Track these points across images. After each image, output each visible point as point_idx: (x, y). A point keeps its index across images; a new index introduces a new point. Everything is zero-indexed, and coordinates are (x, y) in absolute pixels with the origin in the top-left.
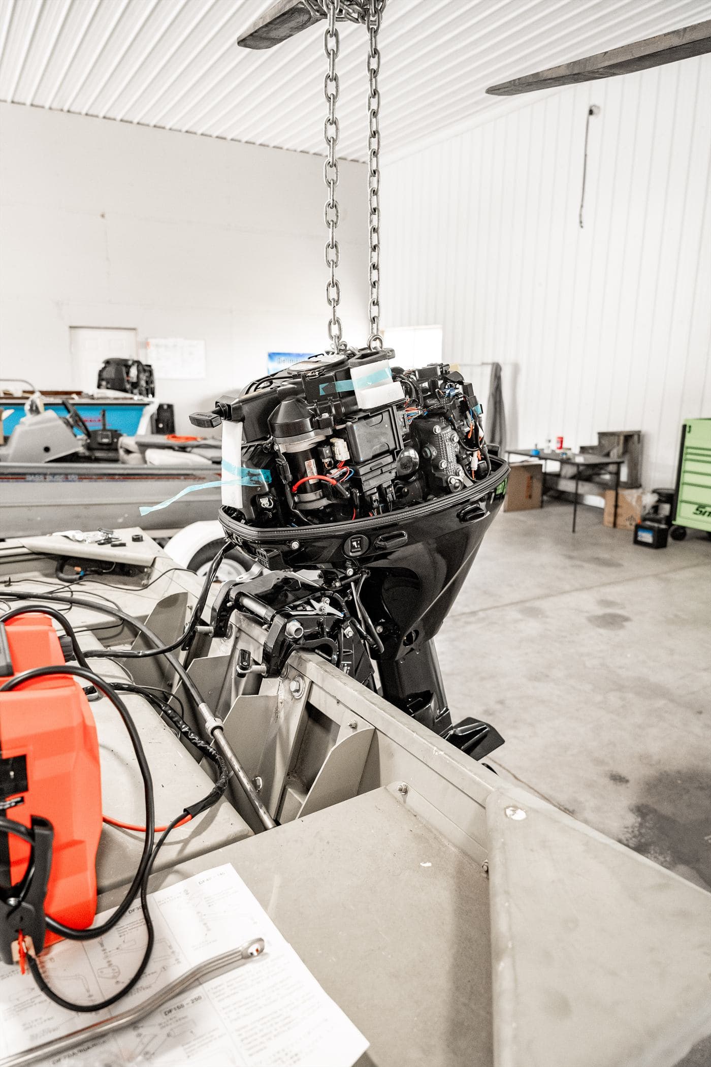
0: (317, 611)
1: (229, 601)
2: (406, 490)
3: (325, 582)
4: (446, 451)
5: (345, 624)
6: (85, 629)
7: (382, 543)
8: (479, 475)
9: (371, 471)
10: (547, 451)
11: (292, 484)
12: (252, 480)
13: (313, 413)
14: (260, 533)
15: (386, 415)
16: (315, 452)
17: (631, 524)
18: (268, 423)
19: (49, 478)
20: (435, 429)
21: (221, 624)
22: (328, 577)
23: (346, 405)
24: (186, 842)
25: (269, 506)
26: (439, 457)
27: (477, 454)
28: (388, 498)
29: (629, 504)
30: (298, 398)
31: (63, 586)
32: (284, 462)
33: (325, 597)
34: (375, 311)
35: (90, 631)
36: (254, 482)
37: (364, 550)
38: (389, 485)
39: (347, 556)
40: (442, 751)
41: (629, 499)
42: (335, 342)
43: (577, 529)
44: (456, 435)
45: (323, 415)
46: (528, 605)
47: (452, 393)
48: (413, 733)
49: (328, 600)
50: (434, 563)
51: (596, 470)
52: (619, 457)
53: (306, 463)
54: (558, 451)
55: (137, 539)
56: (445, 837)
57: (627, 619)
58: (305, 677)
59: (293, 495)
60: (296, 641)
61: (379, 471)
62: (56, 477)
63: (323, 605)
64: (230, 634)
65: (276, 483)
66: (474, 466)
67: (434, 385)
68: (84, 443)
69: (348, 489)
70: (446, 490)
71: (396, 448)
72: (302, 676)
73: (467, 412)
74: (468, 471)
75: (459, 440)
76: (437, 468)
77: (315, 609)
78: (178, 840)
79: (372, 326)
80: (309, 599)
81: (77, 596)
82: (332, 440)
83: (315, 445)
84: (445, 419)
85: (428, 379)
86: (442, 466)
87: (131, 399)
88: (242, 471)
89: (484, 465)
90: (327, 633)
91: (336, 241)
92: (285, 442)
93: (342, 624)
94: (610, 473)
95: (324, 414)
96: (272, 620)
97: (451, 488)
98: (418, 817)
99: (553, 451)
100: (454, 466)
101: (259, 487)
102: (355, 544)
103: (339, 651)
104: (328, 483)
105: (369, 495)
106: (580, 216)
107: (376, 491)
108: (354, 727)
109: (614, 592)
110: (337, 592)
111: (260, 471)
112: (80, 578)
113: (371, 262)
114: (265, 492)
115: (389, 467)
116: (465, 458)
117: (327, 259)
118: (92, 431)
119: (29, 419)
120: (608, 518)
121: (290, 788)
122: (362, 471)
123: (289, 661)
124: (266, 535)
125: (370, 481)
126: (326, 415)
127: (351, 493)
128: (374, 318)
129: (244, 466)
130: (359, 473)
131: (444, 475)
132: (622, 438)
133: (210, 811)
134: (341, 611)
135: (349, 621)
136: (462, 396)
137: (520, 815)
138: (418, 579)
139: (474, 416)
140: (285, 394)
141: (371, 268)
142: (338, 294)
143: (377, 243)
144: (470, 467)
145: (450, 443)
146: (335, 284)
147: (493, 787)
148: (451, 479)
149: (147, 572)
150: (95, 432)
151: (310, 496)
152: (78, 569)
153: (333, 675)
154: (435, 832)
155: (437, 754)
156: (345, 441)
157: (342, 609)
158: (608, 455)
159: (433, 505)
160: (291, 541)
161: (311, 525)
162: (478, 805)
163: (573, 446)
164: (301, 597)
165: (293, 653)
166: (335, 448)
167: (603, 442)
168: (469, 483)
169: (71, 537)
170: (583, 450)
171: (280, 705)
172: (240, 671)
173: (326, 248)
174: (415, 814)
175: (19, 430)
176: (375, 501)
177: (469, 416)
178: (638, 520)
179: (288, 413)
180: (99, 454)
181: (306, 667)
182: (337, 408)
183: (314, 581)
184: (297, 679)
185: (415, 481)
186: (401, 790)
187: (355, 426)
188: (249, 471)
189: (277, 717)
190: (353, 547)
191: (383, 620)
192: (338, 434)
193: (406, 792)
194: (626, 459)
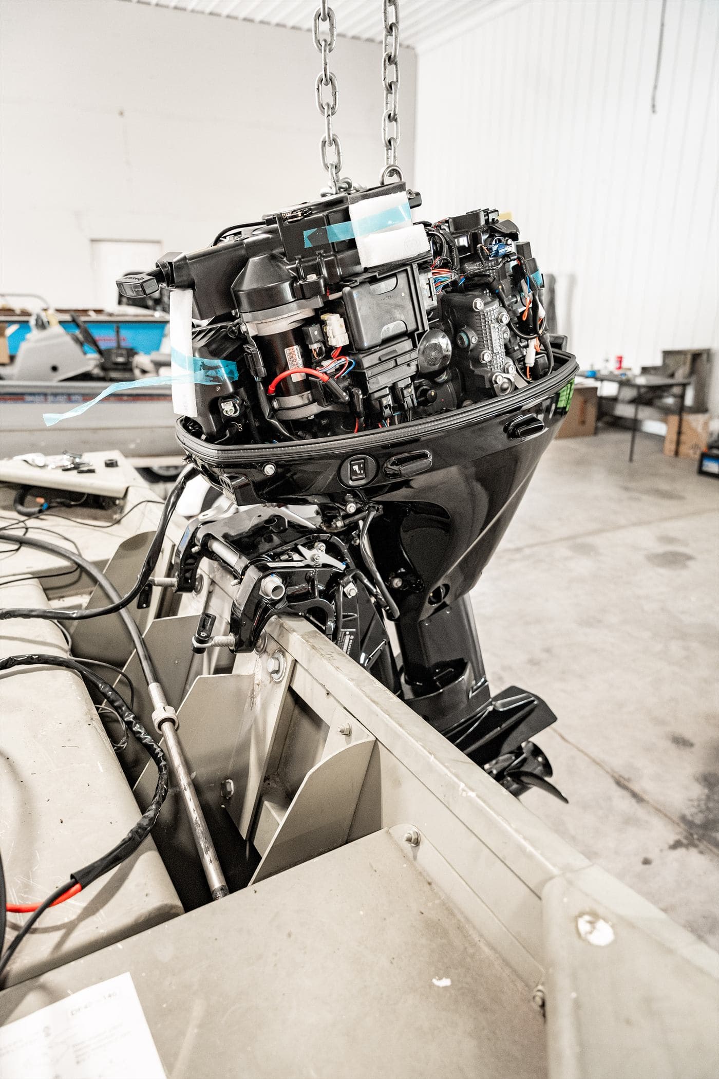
0: (309, 562)
1: (195, 545)
2: (433, 394)
3: (324, 521)
4: (491, 336)
5: (346, 579)
6: (30, 576)
7: (395, 467)
8: (536, 374)
9: (381, 362)
10: (604, 372)
11: (266, 381)
12: (208, 376)
13: (295, 274)
14: (220, 452)
15: (402, 278)
16: (299, 335)
17: (695, 453)
18: (232, 293)
19: (50, 398)
20: (476, 303)
21: (188, 575)
22: (327, 513)
23: (342, 264)
24: (70, 928)
25: (234, 413)
26: (481, 344)
27: (534, 343)
28: (405, 404)
29: (694, 431)
30: (273, 254)
31: (17, 522)
32: (253, 348)
33: (319, 541)
34: (391, 130)
35: (36, 580)
36: (212, 379)
37: (371, 478)
38: (408, 385)
39: (346, 486)
40: (473, 790)
41: (694, 424)
42: (332, 174)
43: (635, 457)
44: (505, 313)
45: (308, 276)
46: (579, 541)
47: (502, 251)
48: (430, 756)
49: (323, 546)
50: (472, 494)
51: (658, 393)
52: (685, 378)
53: (287, 351)
54: (617, 372)
55: (111, 464)
56: (474, 927)
57: (689, 558)
58: (287, 654)
59: (270, 399)
60: (274, 603)
61: (392, 363)
62: (59, 398)
63: (317, 553)
64: (199, 588)
65: (244, 381)
66: (530, 361)
67: (475, 239)
68: (98, 362)
69: (346, 389)
70: (489, 392)
71: (417, 329)
72: (283, 651)
73: (523, 281)
74: (521, 369)
75: (509, 322)
76: (477, 362)
77: (306, 559)
78: (59, 923)
79: (387, 154)
80: (296, 545)
81: (32, 535)
82: (324, 317)
83: (299, 325)
84: (490, 292)
85: (467, 232)
86: (485, 358)
87: (152, 316)
88: (195, 363)
89: (543, 360)
90: (320, 592)
91: (329, 8)
92: (255, 319)
93: (340, 580)
94: (675, 396)
95: (310, 275)
96: (243, 574)
97: (497, 391)
98: (433, 885)
99: (611, 372)
100: (502, 359)
101: (219, 385)
102: (356, 468)
103: (337, 617)
104: (318, 380)
105: (378, 398)
106: (653, 99)
107: (388, 392)
108: (348, 734)
109: (675, 528)
110: (338, 535)
111: (218, 362)
112: (40, 511)
113: (385, 52)
114: (228, 393)
115: (407, 358)
116: (517, 350)
117: (316, 38)
118: (105, 350)
119: (34, 335)
120: (670, 447)
121: (267, 800)
122: (367, 361)
123: (267, 629)
124: (230, 455)
125: (379, 377)
126: (312, 278)
127: (351, 395)
128: (390, 142)
129: (197, 355)
130: (363, 367)
131: (488, 372)
132: (689, 357)
133: (120, 869)
134: (342, 560)
135: (351, 576)
136: (516, 257)
137: (603, 935)
138: (448, 517)
139: (532, 287)
140: (255, 248)
141: (385, 61)
142: (335, 95)
143: (394, 21)
144: (525, 364)
145: (496, 326)
146: (329, 80)
147: (554, 865)
148: (496, 376)
149: (119, 504)
150: (109, 351)
151: (294, 400)
152: (41, 500)
153: (322, 654)
154: (460, 917)
155: (464, 794)
156: (341, 317)
157: (344, 558)
158: (672, 376)
159: (470, 413)
160: (263, 463)
161: (293, 440)
162: (528, 890)
163: (633, 366)
164: (288, 541)
165: (273, 618)
166: (328, 327)
167: (667, 361)
168: (521, 384)
169: (30, 462)
170: (645, 370)
171: (256, 686)
172: (196, 645)
173: (315, 20)
174: (430, 881)
175: (24, 347)
176: (386, 407)
177: (525, 287)
178: (704, 448)
179: (258, 277)
180: (113, 375)
181: (288, 640)
182: (330, 266)
183: (309, 519)
184: (276, 656)
185: (446, 382)
186: (409, 840)
187: (355, 293)
188: (203, 363)
189: (253, 703)
190: (353, 473)
191: (403, 570)
192: (331, 307)
193: (417, 843)
194: (693, 379)
